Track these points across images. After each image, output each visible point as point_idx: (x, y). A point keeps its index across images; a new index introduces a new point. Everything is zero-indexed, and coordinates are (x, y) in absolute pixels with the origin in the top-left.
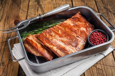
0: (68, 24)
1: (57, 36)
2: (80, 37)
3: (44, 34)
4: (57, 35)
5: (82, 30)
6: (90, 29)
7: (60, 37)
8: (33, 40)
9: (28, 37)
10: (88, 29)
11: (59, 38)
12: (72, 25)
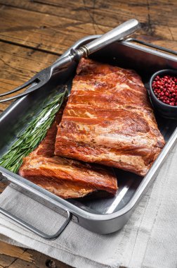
0: (83, 90)
1: (97, 128)
2: (133, 106)
3: (65, 137)
4: (96, 126)
5: (122, 89)
6: (134, 79)
7: (104, 126)
8: (44, 166)
9: (25, 167)
10: (131, 82)
11: (105, 130)
12: (93, 88)
